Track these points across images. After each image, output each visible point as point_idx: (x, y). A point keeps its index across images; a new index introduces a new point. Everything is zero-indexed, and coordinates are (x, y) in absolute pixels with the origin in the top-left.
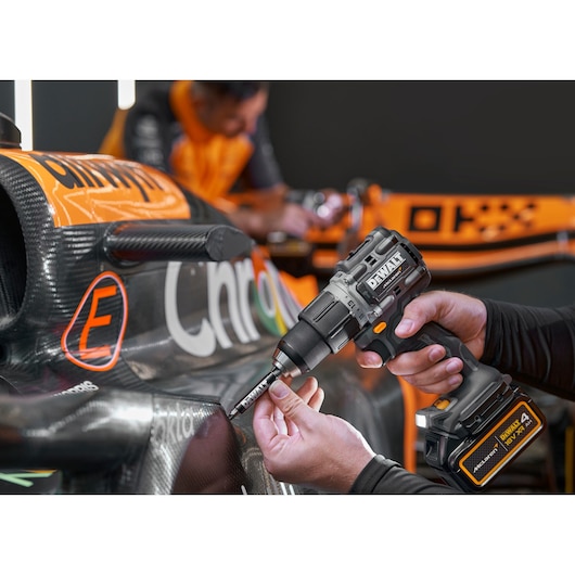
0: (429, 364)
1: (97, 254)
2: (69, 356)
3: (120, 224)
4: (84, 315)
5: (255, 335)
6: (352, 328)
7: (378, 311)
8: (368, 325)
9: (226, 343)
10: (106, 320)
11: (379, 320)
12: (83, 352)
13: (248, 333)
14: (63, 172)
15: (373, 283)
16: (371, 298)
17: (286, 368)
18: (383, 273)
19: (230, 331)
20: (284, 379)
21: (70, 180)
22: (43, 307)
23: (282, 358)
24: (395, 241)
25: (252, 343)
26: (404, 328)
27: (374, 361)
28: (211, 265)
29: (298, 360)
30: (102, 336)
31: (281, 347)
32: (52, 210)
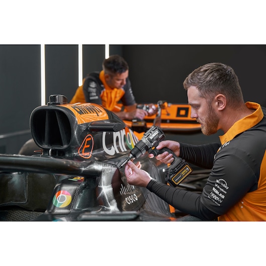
0: (165, 156)
1: (87, 130)
2: (80, 155)
3: (92, 122)
4: (84, 145)
5: (126, 150)
6: (147, 148)
7: (153, 144)
8: (150, 148)
9: (118, 152)
10: (88, 146)
11: (153, 146)
12: (83, 154)
13: (124, 149)
14: (79, 111)
15: (151, 138)
16: (151, 141)
17: (132, 158)
18: (154, 135)
19: (119, 148)
20: (131, 160)
21: (81, 113)
22: (74, 143)
23: (131, 155)
24: (156, 128)
25: (125, 152)
26: (158, 147)
27: (152, 156)
28: (114, 133)
29: (134, 156)
30: (87, 150)
31: (131, 153)
32: (77, 119)
